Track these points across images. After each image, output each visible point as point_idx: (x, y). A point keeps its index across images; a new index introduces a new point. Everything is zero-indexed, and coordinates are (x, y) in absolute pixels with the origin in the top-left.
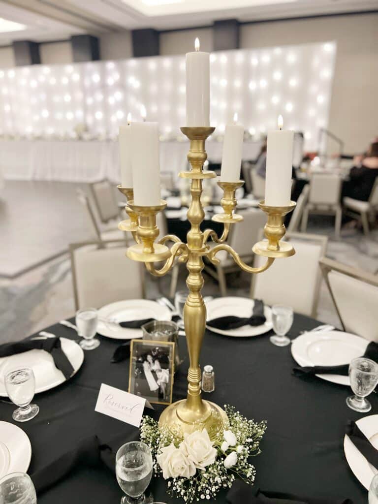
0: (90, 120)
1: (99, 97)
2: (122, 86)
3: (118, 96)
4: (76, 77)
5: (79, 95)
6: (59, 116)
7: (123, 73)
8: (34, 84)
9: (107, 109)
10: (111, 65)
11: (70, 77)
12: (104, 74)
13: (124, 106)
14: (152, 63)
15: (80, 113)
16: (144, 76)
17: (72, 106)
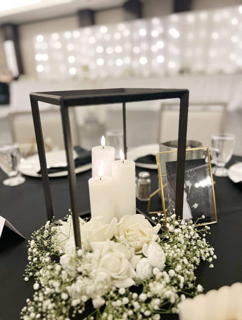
0: (135, 65)
1: (144, 46)
2: (164, 36)
3: (160, 44)
4: (127, 33)
5: (128, 46)
6: (110, 63)
7: (166, 26)
8: (92, 40)
9: (150, 55)
10: (156, 21)
11: (121, 33)
12: (150, 29)
13: (164, 52)
14: (190, 17)
15: (127, 60)
16: (183, 28)
17: (122, 55)
